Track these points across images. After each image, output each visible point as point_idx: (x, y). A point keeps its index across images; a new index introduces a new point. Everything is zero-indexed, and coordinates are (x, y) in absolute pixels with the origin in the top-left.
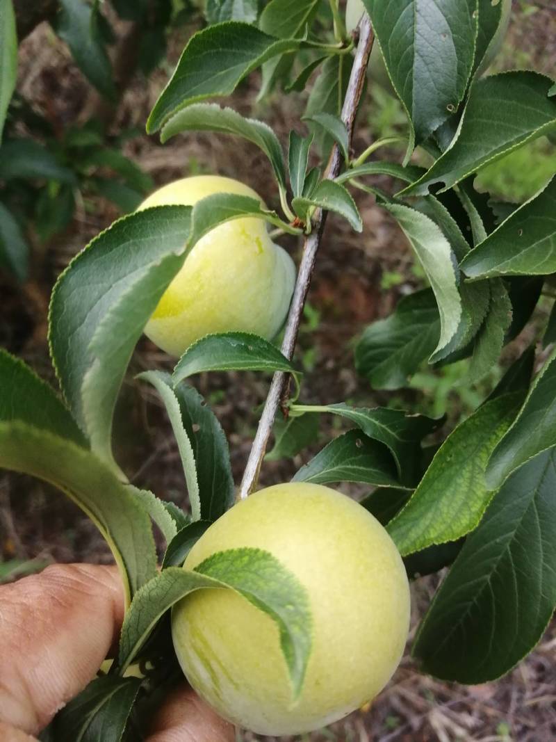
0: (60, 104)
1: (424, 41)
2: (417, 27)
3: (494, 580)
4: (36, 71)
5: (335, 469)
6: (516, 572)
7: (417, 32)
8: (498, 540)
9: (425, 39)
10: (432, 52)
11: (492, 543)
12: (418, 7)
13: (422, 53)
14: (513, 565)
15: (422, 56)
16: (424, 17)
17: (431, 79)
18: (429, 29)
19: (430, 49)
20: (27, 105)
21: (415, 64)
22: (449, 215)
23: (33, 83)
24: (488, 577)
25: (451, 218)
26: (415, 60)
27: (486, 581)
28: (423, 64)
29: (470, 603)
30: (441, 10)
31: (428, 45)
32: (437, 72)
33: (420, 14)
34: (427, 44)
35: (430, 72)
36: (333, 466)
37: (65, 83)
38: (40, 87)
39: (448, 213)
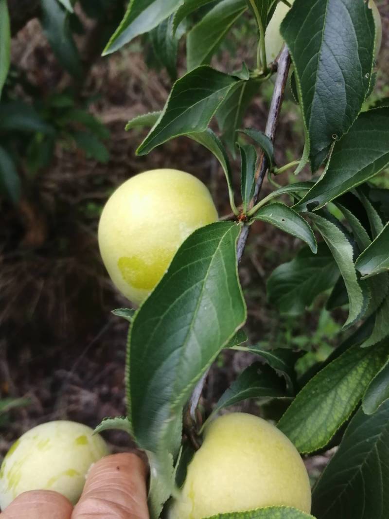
0: (47, 73)
1: (323, 84)
2: (319, 72)
3: (364, 469)
4: (30, 49)
5: (247, 390)
6: (382, 465)
7: (319, 76)
8: (368, 440)
9: (324, 83)
10: (327, 93)
11: (363, 441)
12: (322, 57)
13: (320, 93)
14: (379, 459)
15: (319, 95)
16: (325, 66)
17: (324, 114)
18: (327, 75)
19: (327, 91)
20: (23, 73)
21: (314, 101)
22: (361, 225)
23: (29, 58)
24: (360, 466)
25: (362, 227)
26: (315, 96)
27: (358, 469)
28: (320, 101)
29: (347, 485)
30: (338, 63)
31: (326, 88)
32: (329, 109)
33: (322, 63)
34: (325, 86)
35: (324, 108)
36: (246, 388)
37: (51, 58)
38: (33, 61)
39: (360, 223)
